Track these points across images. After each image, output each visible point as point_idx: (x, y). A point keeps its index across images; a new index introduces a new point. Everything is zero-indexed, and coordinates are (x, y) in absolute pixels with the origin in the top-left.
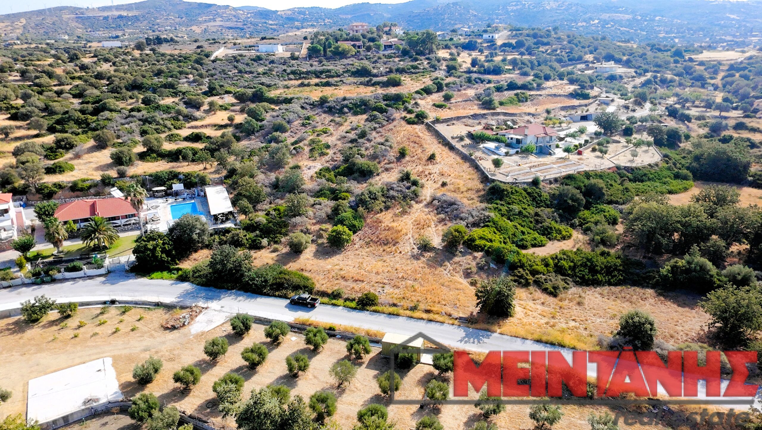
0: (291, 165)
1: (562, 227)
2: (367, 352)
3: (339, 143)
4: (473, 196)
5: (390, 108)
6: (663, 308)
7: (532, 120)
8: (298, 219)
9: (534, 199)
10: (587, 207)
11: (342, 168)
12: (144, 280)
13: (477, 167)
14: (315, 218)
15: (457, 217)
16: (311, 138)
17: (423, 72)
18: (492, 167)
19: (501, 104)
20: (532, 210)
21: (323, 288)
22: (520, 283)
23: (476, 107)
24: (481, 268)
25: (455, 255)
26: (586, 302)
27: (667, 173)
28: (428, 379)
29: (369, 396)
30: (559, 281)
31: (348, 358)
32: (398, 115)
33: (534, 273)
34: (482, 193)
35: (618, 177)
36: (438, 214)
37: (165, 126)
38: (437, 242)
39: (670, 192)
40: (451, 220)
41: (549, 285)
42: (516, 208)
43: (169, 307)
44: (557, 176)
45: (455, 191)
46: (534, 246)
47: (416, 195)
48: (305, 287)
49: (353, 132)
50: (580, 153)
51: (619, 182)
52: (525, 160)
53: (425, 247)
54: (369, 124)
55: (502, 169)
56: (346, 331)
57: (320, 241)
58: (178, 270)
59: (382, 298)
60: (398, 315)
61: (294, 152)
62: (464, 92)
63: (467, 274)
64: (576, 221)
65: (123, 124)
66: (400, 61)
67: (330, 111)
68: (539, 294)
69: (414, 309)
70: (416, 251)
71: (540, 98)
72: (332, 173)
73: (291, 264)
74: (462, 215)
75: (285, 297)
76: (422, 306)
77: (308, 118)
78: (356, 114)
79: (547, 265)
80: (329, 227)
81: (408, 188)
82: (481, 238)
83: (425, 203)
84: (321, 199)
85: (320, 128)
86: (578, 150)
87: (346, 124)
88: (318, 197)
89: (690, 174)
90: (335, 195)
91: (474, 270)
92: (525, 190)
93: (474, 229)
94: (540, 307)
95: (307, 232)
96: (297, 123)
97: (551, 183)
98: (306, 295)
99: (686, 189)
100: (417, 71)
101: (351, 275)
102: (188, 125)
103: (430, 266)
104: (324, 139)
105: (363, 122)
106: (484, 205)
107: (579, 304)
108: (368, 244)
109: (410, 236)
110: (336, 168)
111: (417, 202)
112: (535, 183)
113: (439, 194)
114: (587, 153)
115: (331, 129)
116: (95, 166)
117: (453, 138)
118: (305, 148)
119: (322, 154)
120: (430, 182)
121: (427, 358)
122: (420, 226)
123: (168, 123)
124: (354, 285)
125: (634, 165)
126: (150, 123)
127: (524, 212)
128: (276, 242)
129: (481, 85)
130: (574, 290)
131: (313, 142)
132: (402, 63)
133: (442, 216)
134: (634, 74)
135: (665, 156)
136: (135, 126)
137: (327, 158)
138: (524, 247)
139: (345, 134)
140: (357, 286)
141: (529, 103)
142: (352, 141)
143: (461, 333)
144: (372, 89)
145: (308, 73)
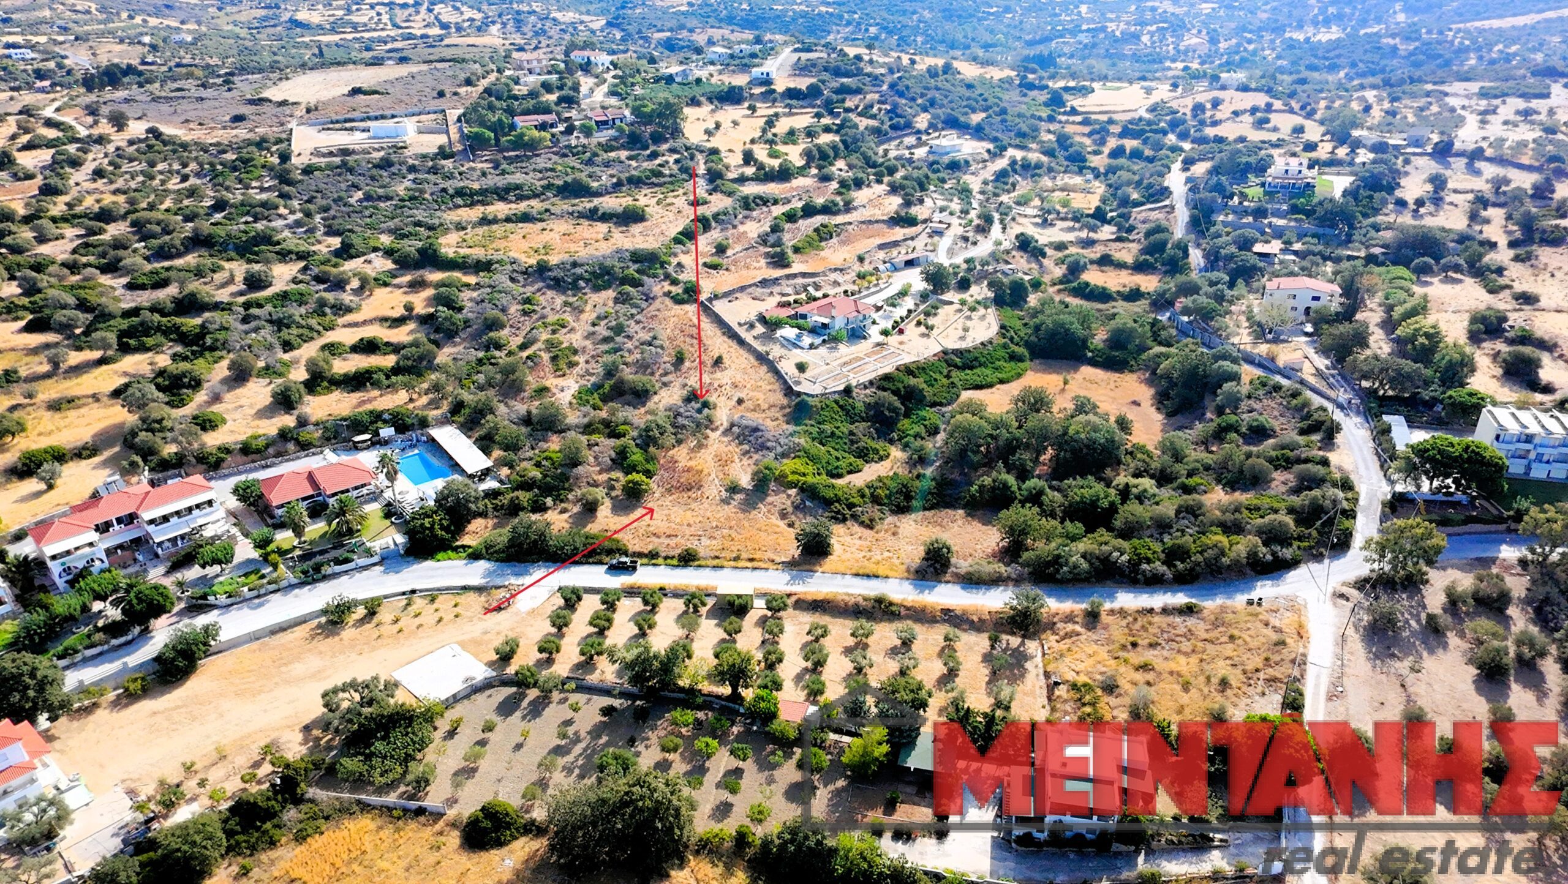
0: (534, 386)
1: (879, 445)
2: (704, 604)
3: (588, 343)
4: (778, 415)
5: (645, 278)
6: (969, 528)
7: (840, 280)
8: (580, 469)
9: (847, 413)
10: (907, 415)
11: (607, 386)
12: (429, 564)
13: (777, 373)
14: (599, 464)
15: (763, 447)
16: (545, 336)
17: (672, 183)
18: (796, 372)
19: (797, 250)
20: (845, 428)
21: (637, 549)
22: (836, 519)
23: (763, 262)
24: (797, 508)
25: (767, 495)
26: (900, 531)
27: (1002, 353)
28: (762, 622)
29: (716, 640)
30: (873, 511)
31: (685, 612)
32: (658, 288)
33: (851, 506)
34: (788, 410)
35: (944, 365)
36: (741, 444)
37: (311, 329)
38: (745, 480)
39: (1002, 382)
40: (757, 451)
41: (865, 518)
42: (828, 428)
43: (479, 589)
44: (871, 376)
45: (754, 410)
46: (850, 472)
47: (710, 420)
48: (619, 550)
49: (603, 323)
50: (901, 332)
51: (945, 372)
52: (836, 354)
53: (733, 489)
54: (623, 309)
55: (808, 374)
56: (676, 589)
57: (614, 494)
58: (464, 547)
59: (702, 552)
60: (722, 567)
61: (530, 363)
62: (741, 228)
63: (783, 515)
64: (895, 435)
65: (247, 333)
66: (630, 158)
67: (558, 285)
68: (856, 528)
69: (737, 559)
70: (724, 494)
71: (850, 228)
72: (596, 395)
73: (590, 526)
74: (769, 444)
75: (601, 563)
76: (744, 555)
77: (528, 301)
78: (597, 289)
79: (863, 496)
80: (617, 474)
81: (699, 411)
82: (793, 473)
83: (722, 429)
84: (595, 438)
85: (552, 318)
86: (898, 327)
87: (589, 307)
88: (590, 434)
89: (1026, 354)
90: (612, 430)
91: (790, 510)
92: (836, 402)
93: (785, 461)
94: (858, 542)
95: (596, 485)
96: (514, 309)
97: (866, 387)
98: (624, 559)
99: (1019, 376)
100: (662, 180)
101: (662, 530)
102: (341, 321)
103: (744, 511)
104: (565, 339)
105: (611, 304)
106: (791, 428)
107: (894, 534)
108: (669, 491)
109: (713, 476)
110: (597, 387)
111: (713, 430)
112: (848, 391)
113: (736, 417)
114: (912, 330)
115: (568, 317)
116: (253, 411)
117: (740, 324)
118: (542, 354)
119: (572, 365)
120: (723, 398)
121: (759, 603)
122: (723, 462)
123: (313, 322)
124: (667, 541)
125: (963, 345)
126: (288, 327)
127: (837, 432)
128: (562, 501)
129: (765, 209)
130: (890, 519)
131: (550, 345)
132: (634, 163)
133: (746, 447)
134: (986, 156)
135: (1003, 327)
136: (267, 333)
137: (577, 370)
138: (839, 476)
139: (592, 329)
140: (672, 542)
141: (835, 240)
142: (606, 340)
143: (786, 577)
144: (602, 228)
145: (483, 192)
